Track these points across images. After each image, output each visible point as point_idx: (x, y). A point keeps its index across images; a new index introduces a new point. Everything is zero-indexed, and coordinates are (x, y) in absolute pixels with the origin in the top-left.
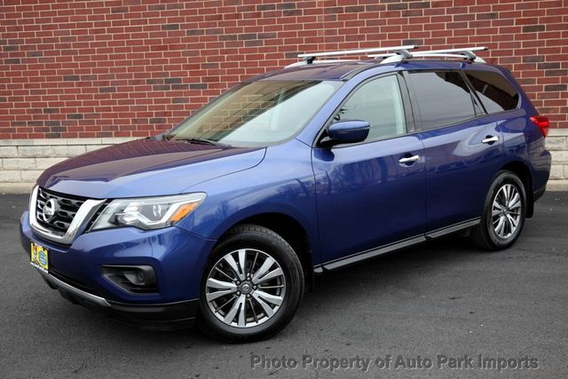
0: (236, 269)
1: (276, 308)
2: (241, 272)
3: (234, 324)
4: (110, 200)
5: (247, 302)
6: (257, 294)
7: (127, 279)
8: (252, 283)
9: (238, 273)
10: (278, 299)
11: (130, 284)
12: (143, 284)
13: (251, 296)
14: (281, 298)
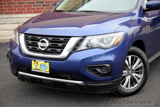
0: (128, 64)
1: (140, 80)
2: (129, 66)
3: (126, 88)
4: (84, 37)
5: (131, 78)
6: (134, 75)
7: (97, 71)
8: (133, 70)
9: (128, 66)
10: (141, 76)
11: (99, 73)
12: (105, 72)
13: (132, 75)
14: (142, 75)
